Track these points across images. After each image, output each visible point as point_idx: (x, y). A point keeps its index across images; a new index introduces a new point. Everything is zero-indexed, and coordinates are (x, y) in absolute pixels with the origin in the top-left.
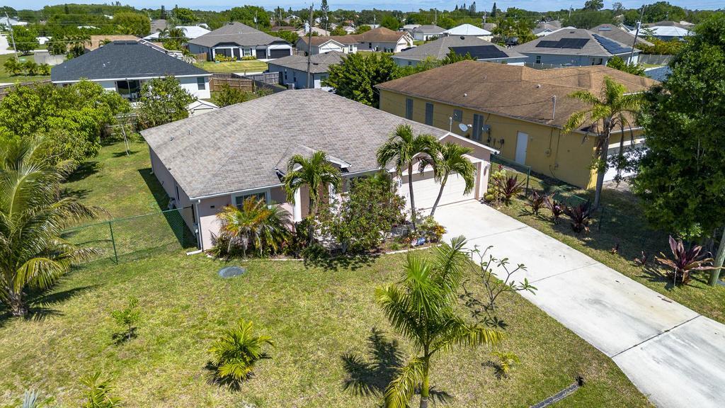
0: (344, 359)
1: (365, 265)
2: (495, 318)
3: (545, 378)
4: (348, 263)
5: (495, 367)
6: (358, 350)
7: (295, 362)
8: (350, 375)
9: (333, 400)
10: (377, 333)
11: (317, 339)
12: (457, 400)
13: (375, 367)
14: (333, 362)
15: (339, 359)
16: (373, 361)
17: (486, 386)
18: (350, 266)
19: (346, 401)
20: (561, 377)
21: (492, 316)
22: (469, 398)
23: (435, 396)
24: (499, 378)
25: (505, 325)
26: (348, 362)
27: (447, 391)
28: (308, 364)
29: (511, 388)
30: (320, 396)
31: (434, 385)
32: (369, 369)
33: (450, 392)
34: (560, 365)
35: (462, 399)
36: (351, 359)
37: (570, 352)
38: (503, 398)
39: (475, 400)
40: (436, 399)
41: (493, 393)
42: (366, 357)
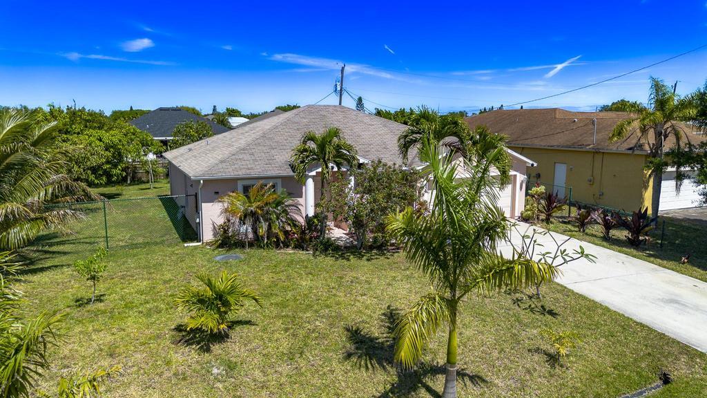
0: (348, 330)
1: (382, 258)
2: (542, 307)
3: (616, 372)
4: (363, 256)
5: (546, 354)
6: (366, 323)
7: (286, 330)
8: (353, 347)
9: (330, 371)
10: (393, 310)
11: (316, 311)
12: (496, 386)
13: (387, 341)
14: (334, 332)
15: (341, 330)
16: (385, 335)
17: (535, 374)
18: (365, 258)
19: (346, 373)
20: (638, 373)
21: (539, 305)
22: (513, 386)
23: (466, 379)
24: (553, 366)
25: (556, 314)
26: (352, 333)
27: (482, 374)
28: (302, 333)
29: (571, 379)
30: (313, 365)
31: (465, 366)
32: (379, 343)
33: (487, 376)
34: (635, 360)
35: (503, 385)
36: (356, 331)
37: (646, 346)
38: (560, 390)
39: (523, 388)
40: (468, 382)
41: (546, 383)
42: (376, 330)
